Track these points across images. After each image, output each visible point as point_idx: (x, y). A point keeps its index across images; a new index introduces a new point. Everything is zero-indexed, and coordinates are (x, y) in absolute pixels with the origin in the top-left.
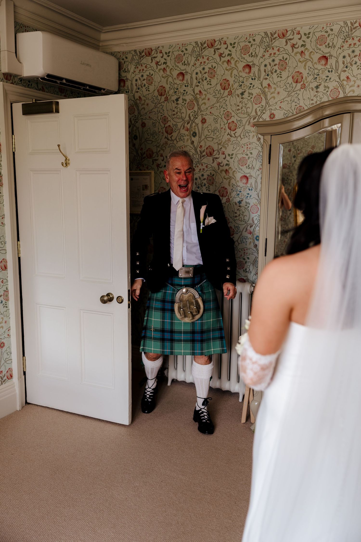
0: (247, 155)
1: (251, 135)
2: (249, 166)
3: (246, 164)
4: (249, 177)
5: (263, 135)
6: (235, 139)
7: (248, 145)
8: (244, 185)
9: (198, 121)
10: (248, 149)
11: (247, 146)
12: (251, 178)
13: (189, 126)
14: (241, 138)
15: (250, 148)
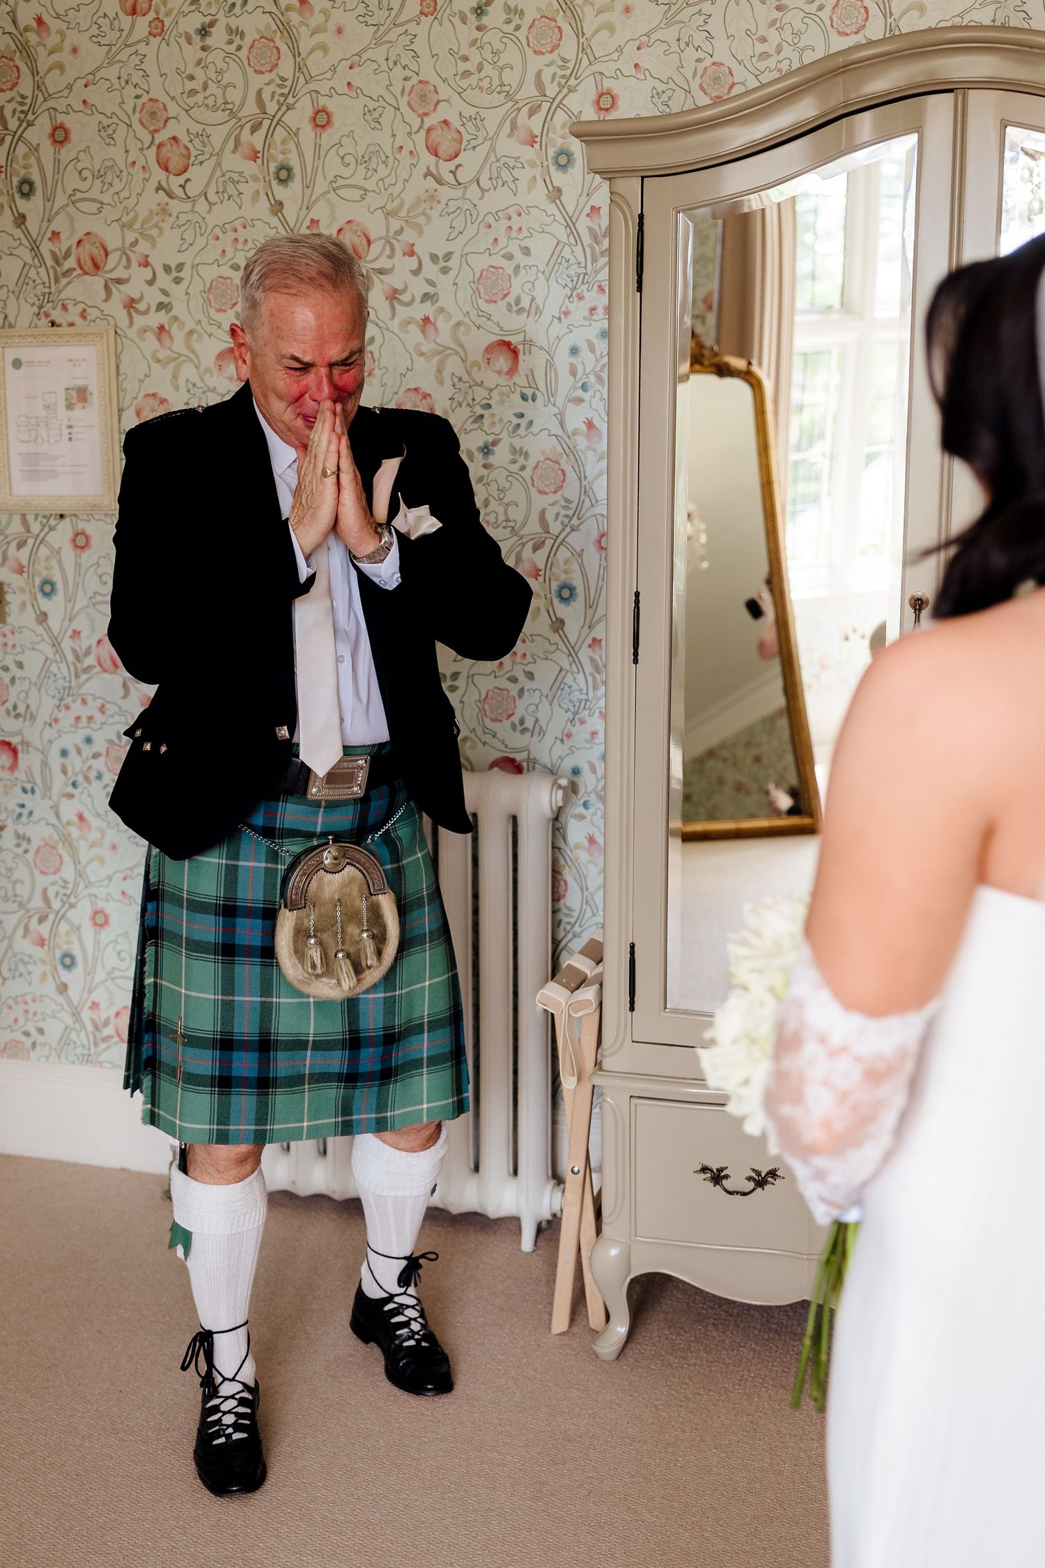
0: (509, 257)
1: (524, 175)
2: (518, 301)
3: (505, 296)
4: (520, 347)
5: (610, 175)
6: (458, 193)
7: (510, 218)
8: (502, 380)
9: (299, 117)
10: (514, 234)
11: (508, 223)
12: (527, 352)
13: (258, 140)
14: (483, 191)
15: (520, 229)
